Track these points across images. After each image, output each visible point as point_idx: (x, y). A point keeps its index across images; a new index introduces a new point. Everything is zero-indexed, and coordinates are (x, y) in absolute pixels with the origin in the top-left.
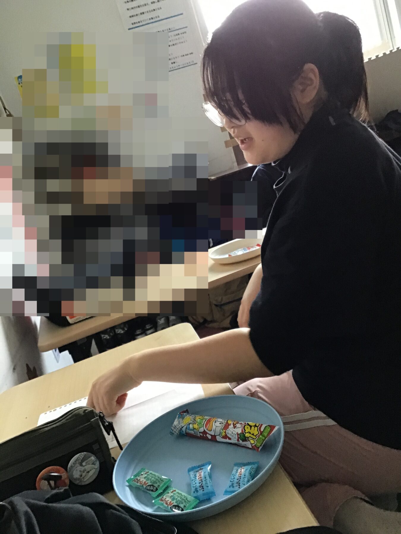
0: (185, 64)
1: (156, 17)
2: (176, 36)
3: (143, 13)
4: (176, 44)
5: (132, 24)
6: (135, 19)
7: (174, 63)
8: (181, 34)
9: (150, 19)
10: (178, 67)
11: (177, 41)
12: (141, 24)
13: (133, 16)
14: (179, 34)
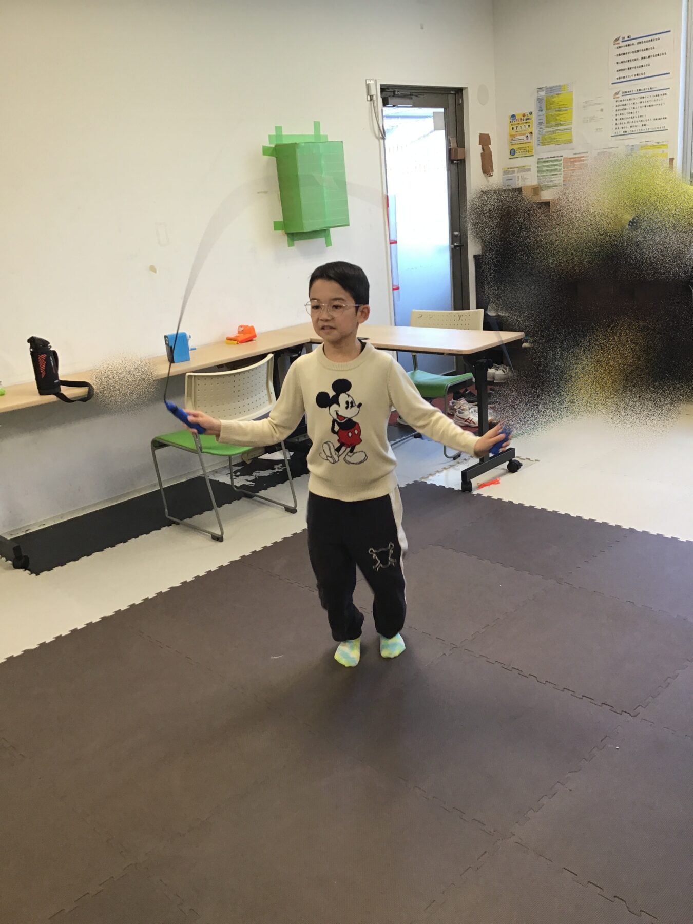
0: (655, 128)
1: (642, 74)
2: (655, 97)
3: (631, 68)
4: (652, 105)
5: (617, 79)
6: (621, 74)
7: (645, 125)
8: (661, 95)
9: (635, 75)
10: (648, 131)
11: (655, 103)
12: (625, 80)
13: (620, 71)
14: (658, 95)
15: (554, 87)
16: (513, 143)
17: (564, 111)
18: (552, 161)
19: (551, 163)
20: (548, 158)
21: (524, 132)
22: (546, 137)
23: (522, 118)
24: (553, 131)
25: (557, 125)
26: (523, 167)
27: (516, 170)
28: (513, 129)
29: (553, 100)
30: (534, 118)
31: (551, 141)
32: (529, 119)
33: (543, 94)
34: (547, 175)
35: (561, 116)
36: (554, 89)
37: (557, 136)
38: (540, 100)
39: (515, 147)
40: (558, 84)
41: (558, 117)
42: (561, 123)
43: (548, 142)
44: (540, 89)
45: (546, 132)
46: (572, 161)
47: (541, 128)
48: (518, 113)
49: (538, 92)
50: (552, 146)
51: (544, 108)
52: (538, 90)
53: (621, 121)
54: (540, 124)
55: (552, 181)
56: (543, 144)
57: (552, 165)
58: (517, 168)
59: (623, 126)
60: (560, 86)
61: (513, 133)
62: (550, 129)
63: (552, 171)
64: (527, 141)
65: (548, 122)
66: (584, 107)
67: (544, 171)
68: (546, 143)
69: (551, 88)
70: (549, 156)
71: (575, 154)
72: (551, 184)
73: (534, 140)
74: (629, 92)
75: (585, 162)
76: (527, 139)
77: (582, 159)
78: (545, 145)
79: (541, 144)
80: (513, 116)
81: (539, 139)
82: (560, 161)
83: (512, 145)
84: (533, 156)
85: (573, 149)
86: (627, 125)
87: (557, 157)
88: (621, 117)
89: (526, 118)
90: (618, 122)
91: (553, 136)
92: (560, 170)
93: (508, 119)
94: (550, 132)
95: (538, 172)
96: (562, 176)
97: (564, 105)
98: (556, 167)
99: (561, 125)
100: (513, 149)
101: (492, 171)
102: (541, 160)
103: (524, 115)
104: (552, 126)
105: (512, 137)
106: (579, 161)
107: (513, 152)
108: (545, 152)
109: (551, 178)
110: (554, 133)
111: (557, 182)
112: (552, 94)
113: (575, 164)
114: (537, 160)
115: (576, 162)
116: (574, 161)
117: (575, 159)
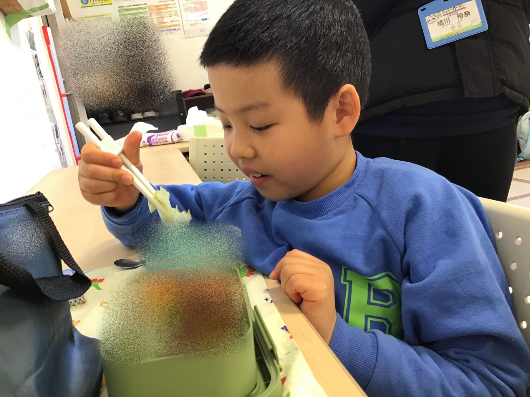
18: (136, 9)
19: (135, 11)
20: (131, 6)
26: (102, 15)
57: (138, 14)
58: (93, 17)
70: (132, 4)
71: (160, 2)
82: (145, 8)
84: (111, 4)
87: (141, 5)
92: (147, 18)
102: (122, 8)
107: (85, 1)
113: (163, 11)
114: (118, 9)
115: (163, 9)
116: (161, 9)
117: (162, 7)
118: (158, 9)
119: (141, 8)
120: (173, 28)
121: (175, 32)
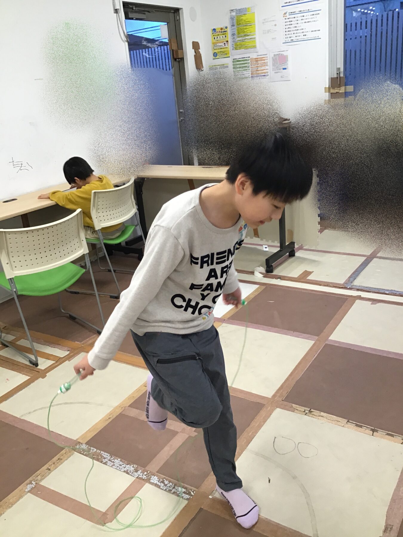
0: (312, 38)
2: (312, 16)
4: (310, 22)
5: (285, 3)
7: (305, 35)
8: (316, 14)
9: (297, 1)
10: (307, 39)
11: (311, 20)
12: (290, 4)
14: (314, 15)
15: (241, 9)
16: (215, 48)
17: (249, 26)
18: (243, 61)
19: (242, 62)
20: (240, 58)
21: (222, 41)
22: (238, 43)
23: (221, 31)
24: (243, 40)
25: (246, 35)
26: (223, 65)
27: (218, 67)
28: (214, 38)
29: (242, 18)
30: (229, 30)
31: (242, 47)
32: (225, 32)
33: (234, 14)
34: (240, 71)
35: (247, 30)
36: (242, 10)
37: (245, 43)
38: (232, 18)
39: (216, 51)
40: (244, 7)
41: (245, 30)
42: (248, 34)
43: (239, 47)
44: (232, 10)
45: (237, 40)
46: (257, 60)
47: (234, 38)
48: (218, 27)
49: (230, 12)
50: (242, 50)
51: (236, 24)
52: (231, 11)
53: (289, 33)
54: (233, 35)
55: (243, 74)
56: (236, 49)
57: (243, 64)
58: (219, 65)
59: (291, 36)
60: (245, 8)
61: (214, 41)
62: (240, 39)
63: (243, 67)
64: (224, 47)
65: (239, 33)
66: (263, 23)
67: (238, 68)
68: (238, 48)
69: (240, 10)
70: (241, 58)
71: (258, 56)
72: (243, 76)
73: (230, 45)
74: (293, 12)
75: (266, 61)
76: (225, 45)
77: (263, 59)
78: (237, 49)
79: (234, 49)
80: (214, 30)
81: (233, 45)
82: (248, 60)
83: (214, 49)
84: (229, 57)
85: (257, 52)
86: (293, 35)
87: (246, 57)
88: (289, 29)
89: (223, 31)
90: (287, 33)
91: (243, 43)
92: (248, 67)
93: (211, 32)
94: (241, 40)
95: (234, 68)
96: (250, 71)
97: (249, 21)
98: (246, 65)
99: (248, 35)
100: (215, 53)
101: (203, 67)
102: (235, 60)
103: (222, 29)
104: (242, 37)
105: (214, 44)
106: (262, 60)
107: (215, 55)
108: (238, 54)
109: (243, 72)
110: (243, 41)
111: (247, 75)
112: (240, 14)
113: (259, 62)
114: (233, 60)
115: (260, 61)
116: (258, 61)
117: (259, 59)
118: (256, 61)
119: (246, 60)
120: (264, 74)
121: (265, 77)
